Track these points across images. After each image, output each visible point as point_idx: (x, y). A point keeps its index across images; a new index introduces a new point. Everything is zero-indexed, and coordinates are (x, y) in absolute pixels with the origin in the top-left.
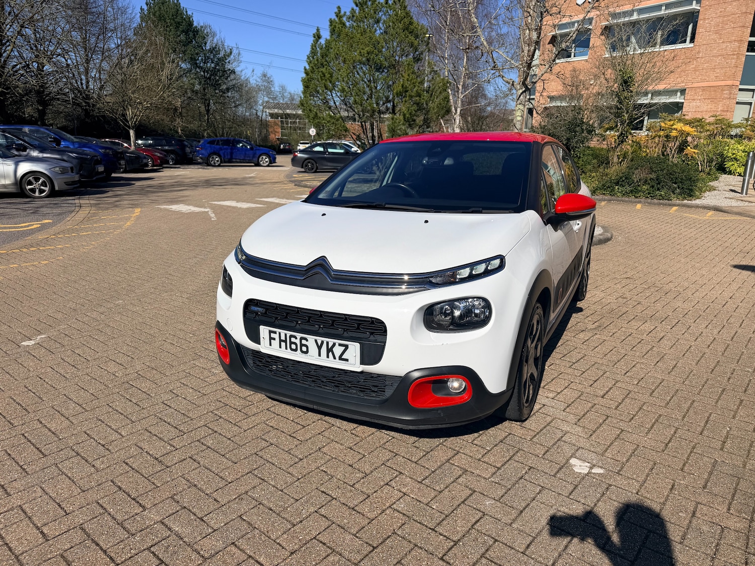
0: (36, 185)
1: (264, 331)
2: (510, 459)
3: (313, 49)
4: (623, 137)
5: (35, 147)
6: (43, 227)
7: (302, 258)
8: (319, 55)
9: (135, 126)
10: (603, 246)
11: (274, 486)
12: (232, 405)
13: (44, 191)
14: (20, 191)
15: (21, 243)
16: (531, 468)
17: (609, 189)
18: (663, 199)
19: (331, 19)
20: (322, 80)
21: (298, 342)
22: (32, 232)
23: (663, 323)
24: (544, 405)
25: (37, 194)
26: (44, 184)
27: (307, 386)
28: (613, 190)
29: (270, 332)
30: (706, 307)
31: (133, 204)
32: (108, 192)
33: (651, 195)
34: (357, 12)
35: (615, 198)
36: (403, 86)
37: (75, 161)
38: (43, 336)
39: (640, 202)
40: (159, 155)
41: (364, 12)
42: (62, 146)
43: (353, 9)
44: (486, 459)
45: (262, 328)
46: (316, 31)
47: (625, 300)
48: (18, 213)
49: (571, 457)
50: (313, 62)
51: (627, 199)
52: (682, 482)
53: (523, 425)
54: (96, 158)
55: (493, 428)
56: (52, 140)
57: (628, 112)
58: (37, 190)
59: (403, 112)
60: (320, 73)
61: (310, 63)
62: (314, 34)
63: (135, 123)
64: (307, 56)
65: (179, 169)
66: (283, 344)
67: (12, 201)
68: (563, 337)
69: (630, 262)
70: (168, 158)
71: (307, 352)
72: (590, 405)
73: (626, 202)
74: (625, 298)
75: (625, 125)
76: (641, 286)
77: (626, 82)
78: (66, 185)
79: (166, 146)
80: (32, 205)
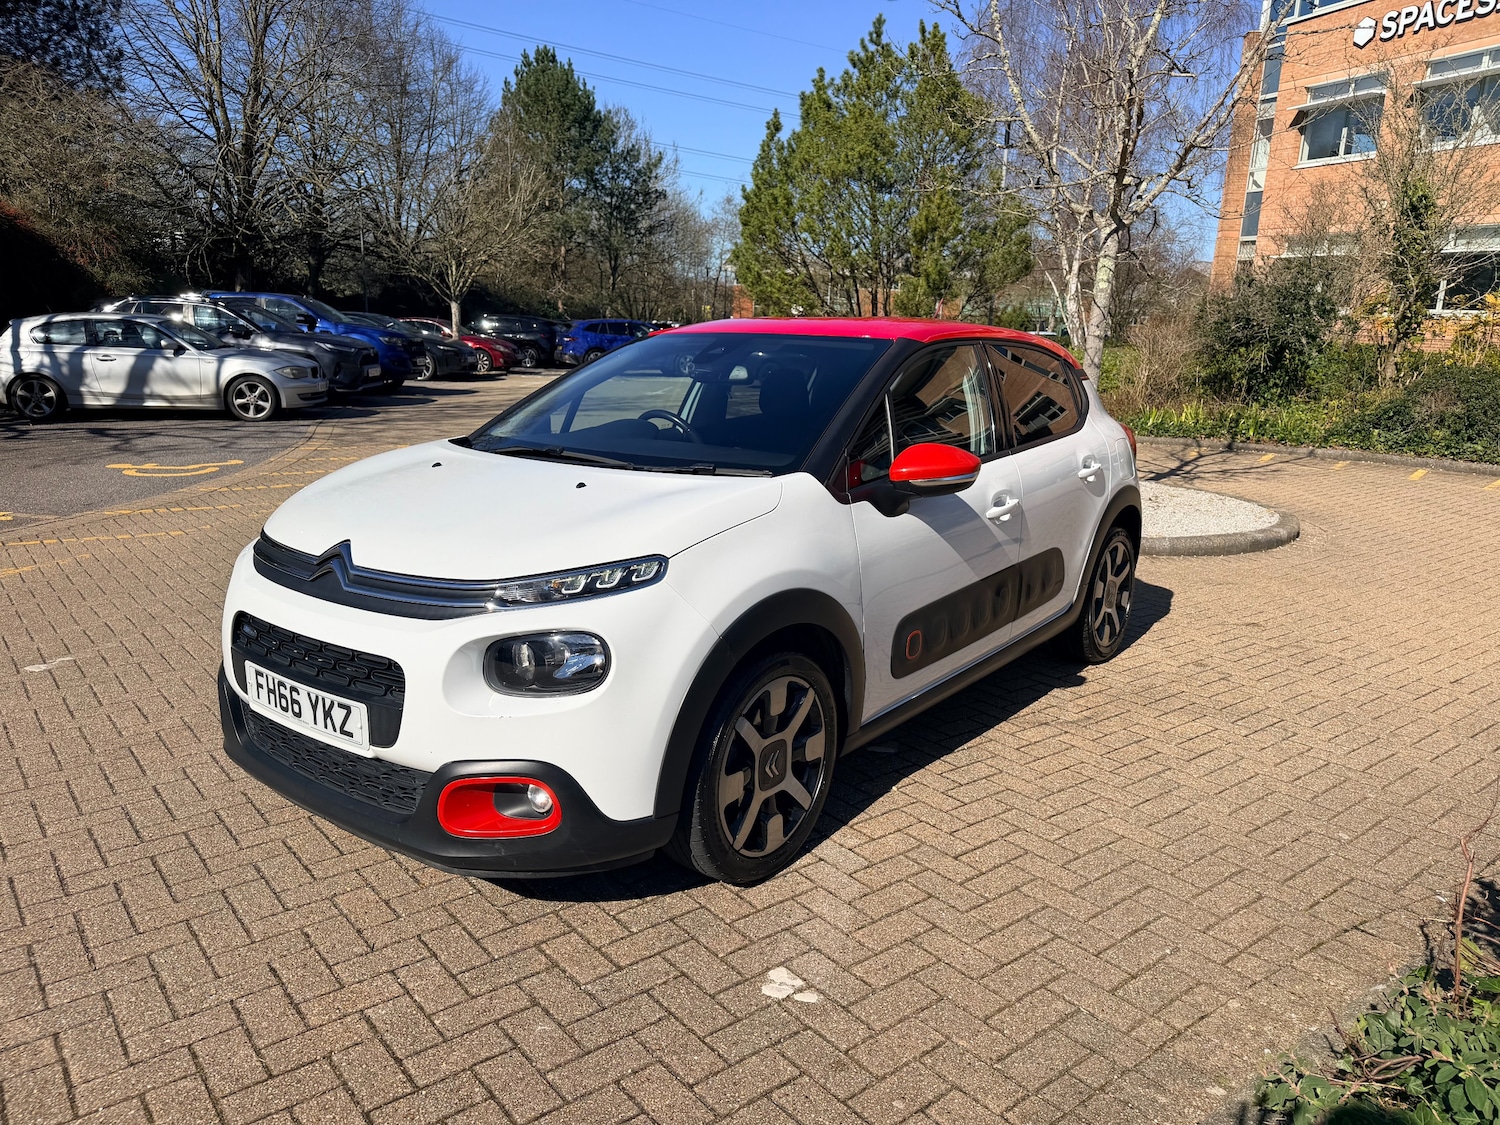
0: (251, 398)
1: (250, 667)
2: (659, 953)
3: (764, 151)
4: (1410, 324)
5: (265, 331)
6: (223, 471)
7: (315, 544)
8: (774, 161)
9: (461, 295)
10: (1263, 554)
11: (202, 949)
12: (258, 804)
13: (263, 409)
14: (224, 408)
15: (166, 497)
16: (683, 974)
17: (1358, 435)
18: (1480, 460)
19: (803, 93)
20: (771, 210)
21: (287, 693)
22: (198, 479)
23: (1239, 723)
24: (821, 860)
25: (251, 414)
26: (263, 397)
27: (313, 778)
28: (1368, 436)
29: (258, 673)
30: (1375, 696)
31: (402, 438)
32: (379, 413)
33: (1453, 450)
34: (855, 77)
35: (1370, 455)
36: (927, 219)
37: (327, 359)
38: (68, 659)
39: (1426, 465)
40: (502, 349)
41: (865, 77)
42: (317, 330)
43: (846, 73)
44: (611, 950)
45: (248, 664)
46: (772, 116)
47: (1198, 669)
48: (200, 446)
49: (781, 964)
50: (759, 176)
51: (1396, 458)
52: (961, 1043)
53: (742, 894)
54: (365, 352)
55: (680, 893)
56: (302, 318)
57: (1418, 271)
58: (252, 407)
59: (925, 270)
60: (770, 198)
61: (756, 176)
62: (768, 123)
63: (460, 291)
64: (754, 164)
65: (536, 377)
66: (272, 696)
67: (208, 425)
68: (990, 733)
69: (1289, 594)
70: (520, 356)
71: (298, 715)
72: (916, 868)
73: (1394, 463)
74: (1201, 665)
75: (1412, 299)
76: (1267, 643)
77: (1414, 208)
78: (302, 399)
79: (520, 332)
80: (233, 433)
